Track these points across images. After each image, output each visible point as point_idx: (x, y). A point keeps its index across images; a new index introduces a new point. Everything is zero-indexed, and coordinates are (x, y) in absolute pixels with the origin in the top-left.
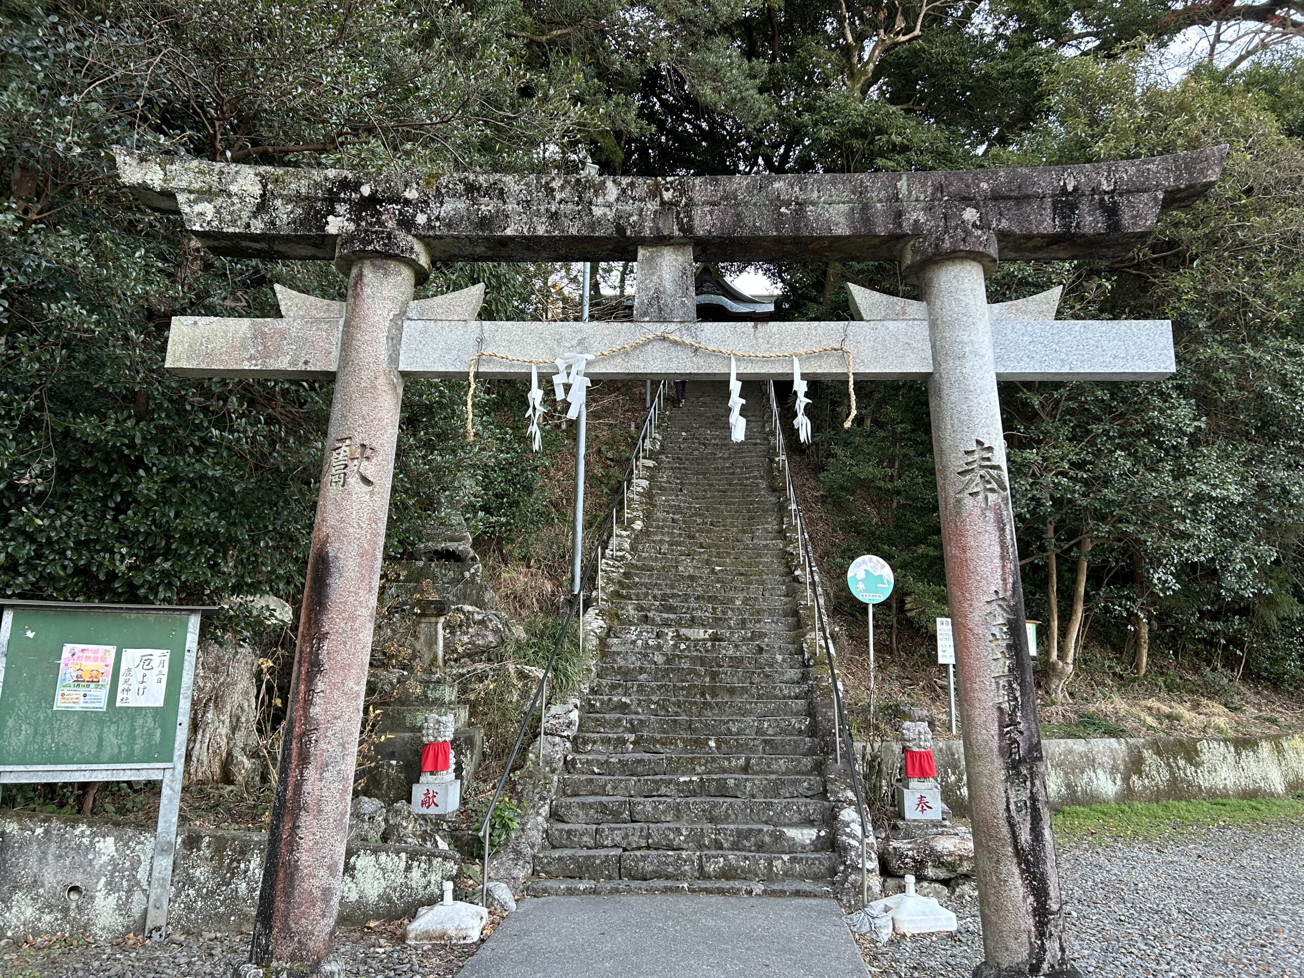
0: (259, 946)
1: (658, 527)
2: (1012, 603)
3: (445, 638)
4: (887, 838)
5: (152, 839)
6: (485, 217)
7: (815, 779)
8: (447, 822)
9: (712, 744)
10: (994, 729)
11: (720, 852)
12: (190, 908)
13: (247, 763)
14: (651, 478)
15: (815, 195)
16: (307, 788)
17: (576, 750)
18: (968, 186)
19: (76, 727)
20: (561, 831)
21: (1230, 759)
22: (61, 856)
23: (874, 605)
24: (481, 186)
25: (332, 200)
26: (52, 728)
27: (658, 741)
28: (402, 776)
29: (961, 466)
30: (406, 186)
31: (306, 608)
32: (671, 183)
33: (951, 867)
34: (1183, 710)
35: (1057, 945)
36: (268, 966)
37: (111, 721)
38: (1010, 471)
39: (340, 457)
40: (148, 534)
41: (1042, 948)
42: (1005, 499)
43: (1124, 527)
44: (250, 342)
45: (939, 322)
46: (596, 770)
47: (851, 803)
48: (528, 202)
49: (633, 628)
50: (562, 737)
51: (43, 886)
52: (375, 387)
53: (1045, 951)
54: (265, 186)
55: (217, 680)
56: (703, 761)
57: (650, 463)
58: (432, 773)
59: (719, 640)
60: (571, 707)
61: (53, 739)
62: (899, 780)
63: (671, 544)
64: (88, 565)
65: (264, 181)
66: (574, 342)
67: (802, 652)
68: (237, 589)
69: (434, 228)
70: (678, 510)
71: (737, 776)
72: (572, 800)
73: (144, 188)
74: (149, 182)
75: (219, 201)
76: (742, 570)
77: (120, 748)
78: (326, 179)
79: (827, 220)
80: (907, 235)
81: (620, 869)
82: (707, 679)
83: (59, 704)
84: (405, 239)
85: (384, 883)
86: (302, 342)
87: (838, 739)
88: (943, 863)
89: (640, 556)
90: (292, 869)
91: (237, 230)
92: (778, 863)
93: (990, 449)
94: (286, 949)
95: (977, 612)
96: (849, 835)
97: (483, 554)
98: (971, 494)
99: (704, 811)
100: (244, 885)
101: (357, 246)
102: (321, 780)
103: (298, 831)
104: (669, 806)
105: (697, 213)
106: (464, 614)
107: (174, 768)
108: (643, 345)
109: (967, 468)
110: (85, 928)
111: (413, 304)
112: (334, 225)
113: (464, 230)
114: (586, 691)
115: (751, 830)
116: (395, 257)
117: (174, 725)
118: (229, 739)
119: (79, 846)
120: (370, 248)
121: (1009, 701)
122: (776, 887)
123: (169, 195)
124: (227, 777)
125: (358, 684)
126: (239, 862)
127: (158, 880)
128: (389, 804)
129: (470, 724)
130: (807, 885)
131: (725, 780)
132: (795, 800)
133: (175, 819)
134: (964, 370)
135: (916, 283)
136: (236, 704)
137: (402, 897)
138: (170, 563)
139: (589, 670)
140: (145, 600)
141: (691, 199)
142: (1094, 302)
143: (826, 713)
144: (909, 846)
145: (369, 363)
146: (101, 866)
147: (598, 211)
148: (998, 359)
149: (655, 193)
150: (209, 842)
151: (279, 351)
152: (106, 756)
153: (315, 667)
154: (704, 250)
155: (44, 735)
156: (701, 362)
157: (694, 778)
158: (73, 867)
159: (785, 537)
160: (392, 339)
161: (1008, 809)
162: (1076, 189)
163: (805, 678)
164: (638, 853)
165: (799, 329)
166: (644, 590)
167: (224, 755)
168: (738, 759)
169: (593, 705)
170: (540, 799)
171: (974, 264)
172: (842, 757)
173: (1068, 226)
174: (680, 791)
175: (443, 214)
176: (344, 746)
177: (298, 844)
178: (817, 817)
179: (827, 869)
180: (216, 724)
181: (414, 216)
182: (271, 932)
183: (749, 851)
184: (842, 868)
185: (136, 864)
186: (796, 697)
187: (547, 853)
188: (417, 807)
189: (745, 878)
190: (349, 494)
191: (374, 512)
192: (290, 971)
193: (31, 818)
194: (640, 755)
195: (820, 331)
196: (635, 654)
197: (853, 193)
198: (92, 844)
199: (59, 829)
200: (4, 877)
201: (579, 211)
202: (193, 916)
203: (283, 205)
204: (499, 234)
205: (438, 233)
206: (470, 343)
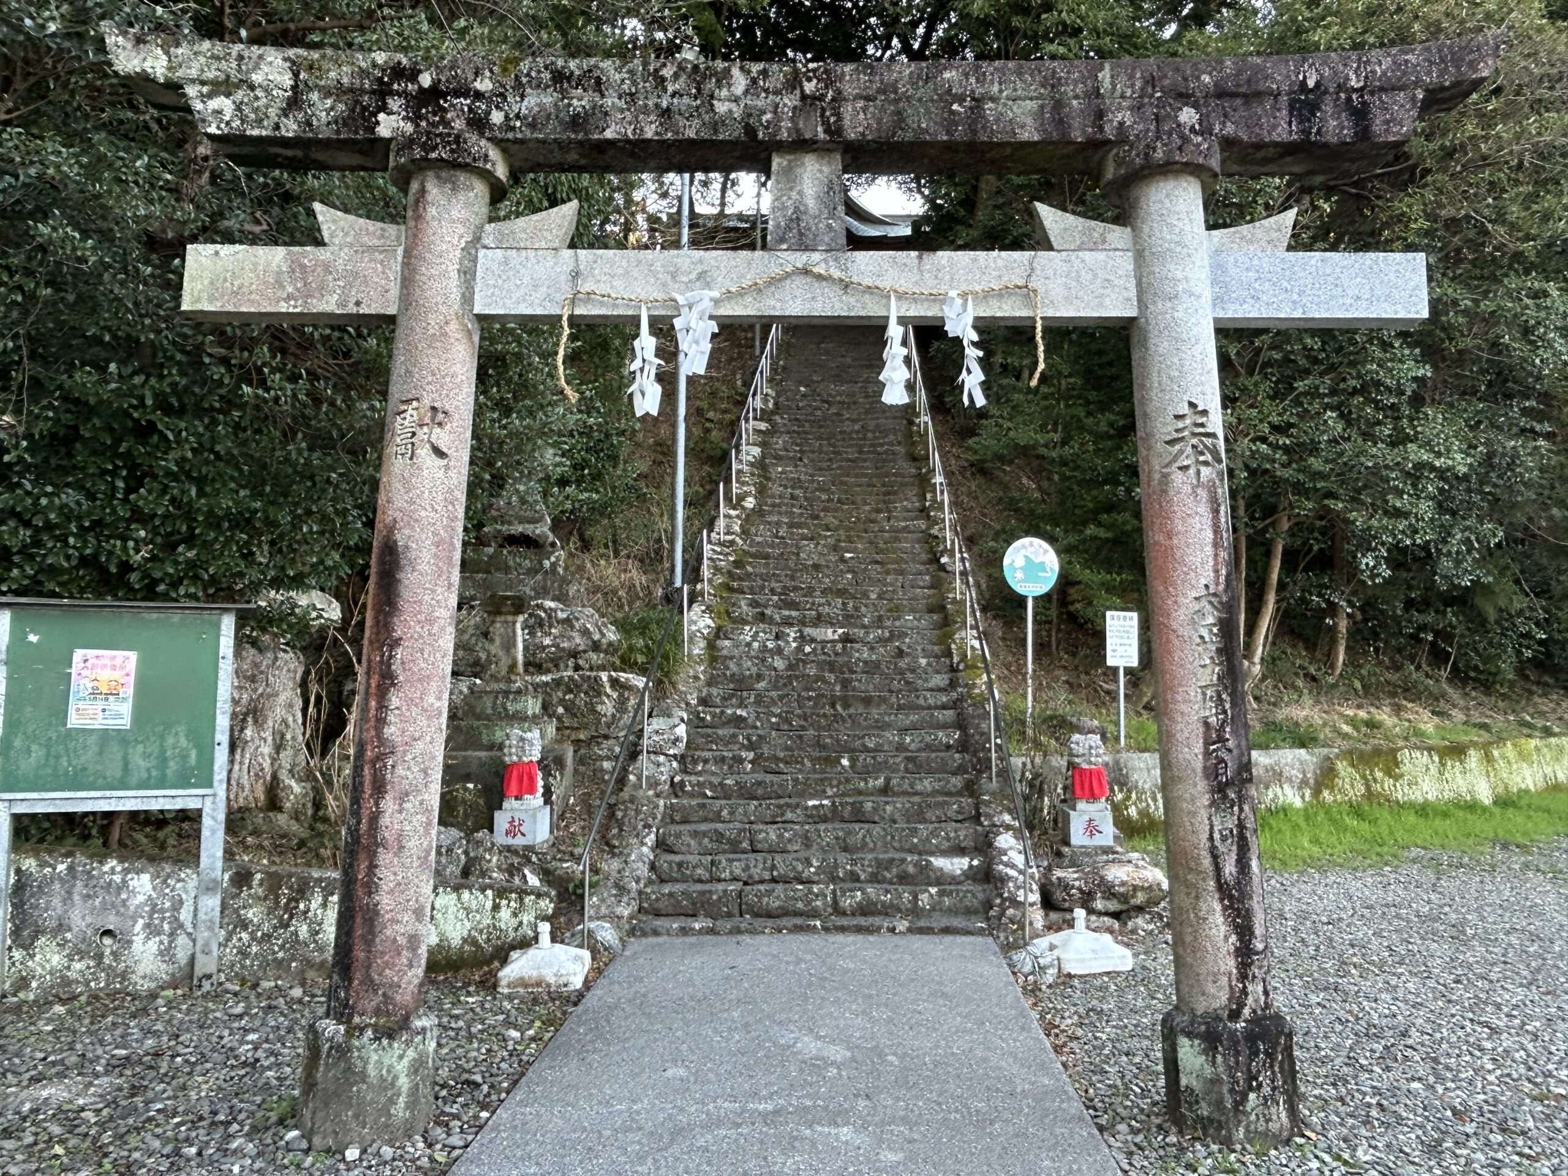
0: (337, 999)
1: (774, 505)
2: (1225, 599)
3: (525, 640)
4: (1049, 869)
5: (194, 876)
6: (579, 114)
7: (967, 801)
8: (537, 854)
9: (845, 762)
10: (1198, 747)
11: (858, 885)
12: (243, 953)
13: (297, 788)
14: (763, 445)
15: (996, 88)
16: (385, 820)
17: (685, 771)
18: (1185, 79)
19: (95, 749)
20: (670, 863)
21: (1433, 770)
22: (88, 896)
23: (1035, 598)
24: (572, 73)
25: (382, 92)
26: (67, 750)
27: (781, 760)
28: (481, 801)
29: (1169, 433)
30: (477, 74)
31: (373, 609)
32: (814, 70)
33: (1123, 898)
34: (1384, 716)
35: (1260, 989)
36: (349, 1022)
37: (136, 740)
38: (1226, 440)
39: (406, 423)
40: (166, 516)
41: (1244, 992)
42: (1220, 474)
43: (1330, 503)
44: (286, 277)
45: (1147, 253)
46: (709, 793)
47: (1008, 828)
48: (631, 95)
49: (748, 628)
50: (666, 755)
51: (69, 929)
52: (445, 334)
53: (1246, 994)
54: (296, 75)
55: (255, 690)
56: (835, 782)
57: (763, 426)
58: (517, 798)
59: (852, 641)
60: (677, 721)
61: (69, 761)
62: (1064, 801)
63: (791, 525)
64: (95, 556)
65: (295, 69)
66: (693, 276)
67: (949, 654)
68: (277, 583)
69: (513, 129)
70: (797, 483)
71: (875, 799)
72: (681, 827)
73: (145, 79)
74: (150, 70)
75: (239, 95)
76: (878, 557)
77: (148, 770)
78: (374, 65)
79: (1010, 122)
80: (1109, 141)
81: (740, 905)
82: (838, 688)
83: (74, 721)
84: (478, 145)
85: (468, 925)
86: (352, 277)
87: (994, 755)
88: (1114, 895)
89: (753, 540)
90: (372, 915)
91: (264, 133)
92: (924, 898)
93: (1205, 413)
94: (371, 1002)
95: (1182, 610)
96: (1006, 865)
97: (566, 541)
98: (1180, 468)
99: (837, 838)
100: (305, 928)
101: (418, 153)
102: (400, 811)
103: (377, 871)
104: (795, 835)
105: (847, 110)
106: (545, 611)
107: (214, 795)
108: (780, 280)
109: (1176, 435)
110: (124, 976)
111: (489, 228)
112: (388, 125)
113: (552, 131)
114: (694, 702)
115: (893, 860)
116: (465, 167)
117: (212, 745)
118: (274, 760)
119: (109, 884)
120: (434, 155)
121: (1217, 714)
122: (922, 923)
123: (174, 87)
124: (273, 803)
125: (439, 699)
126: (297, 901)
127: (204, 922)
128: (469, 834)
129: (559, 741)
130: (957, 922)
131: (861, 803)
132: (943, 825)
133: (220, 854)
134: (1176, 314)
135: (1118, 203)
136: (279, 719)
137: (489, 940)
138: (194, 552)
139: (696, 678)
140: (165, 597)
141: (840, 93)
142: (1308, 228)
143: (978, 725)
144: (1076, 876)
145: (436, 304)
146: (137, 907)
147: (721, 108)
148: (1217, 301)
149: (794, 82)
150: (262, 880)
151: (323, 289)
152: (134, 780)
153: (387, 679)
154: (855, 159)
155: (58, 757)
156: (852, 300)
157: (825, 802)
158: (104, 908)
159: (928, 517)
160: (465, 273)
161: (1211, 838)
162: (1318, 84)
163: (953, 684)
164: (762, 887)
165: (975, 260)
166: (760, 582)
167: (268, 778)
168: (876, 779)
169: (703, 719)
170: (645, 827)
171: (1191, 179)
172: (998, 776)
173: (1307, 132)
174: (809, 816)
175: (524, 111)
176: (425, 771)
177: (377, 886)
178: (969, 843)
179: (981, 903)
180: (257, 742)
181: (488, 113)
182: (350, 984)
183: (891, 883)
184: (998, 901)
185: (178, 905)
186: (944, 707)
187: (656, 888)
188: (500, 838)
189: (887, 914)
190: (419, 468)
191: (450, 491)
192: (376, 1028)
193: (50, 853)
194: (760, 776)
195: (1000, 263)
196: (751, 658)
197: (1043, 86)
198: (124, 881)
199: (85, 865)
200: (23, 921)
201: (698, 107)
202: (248, 962)
203: (320, 99)
204: (596, 137)
205: (519, 136)
206: (563, 278)
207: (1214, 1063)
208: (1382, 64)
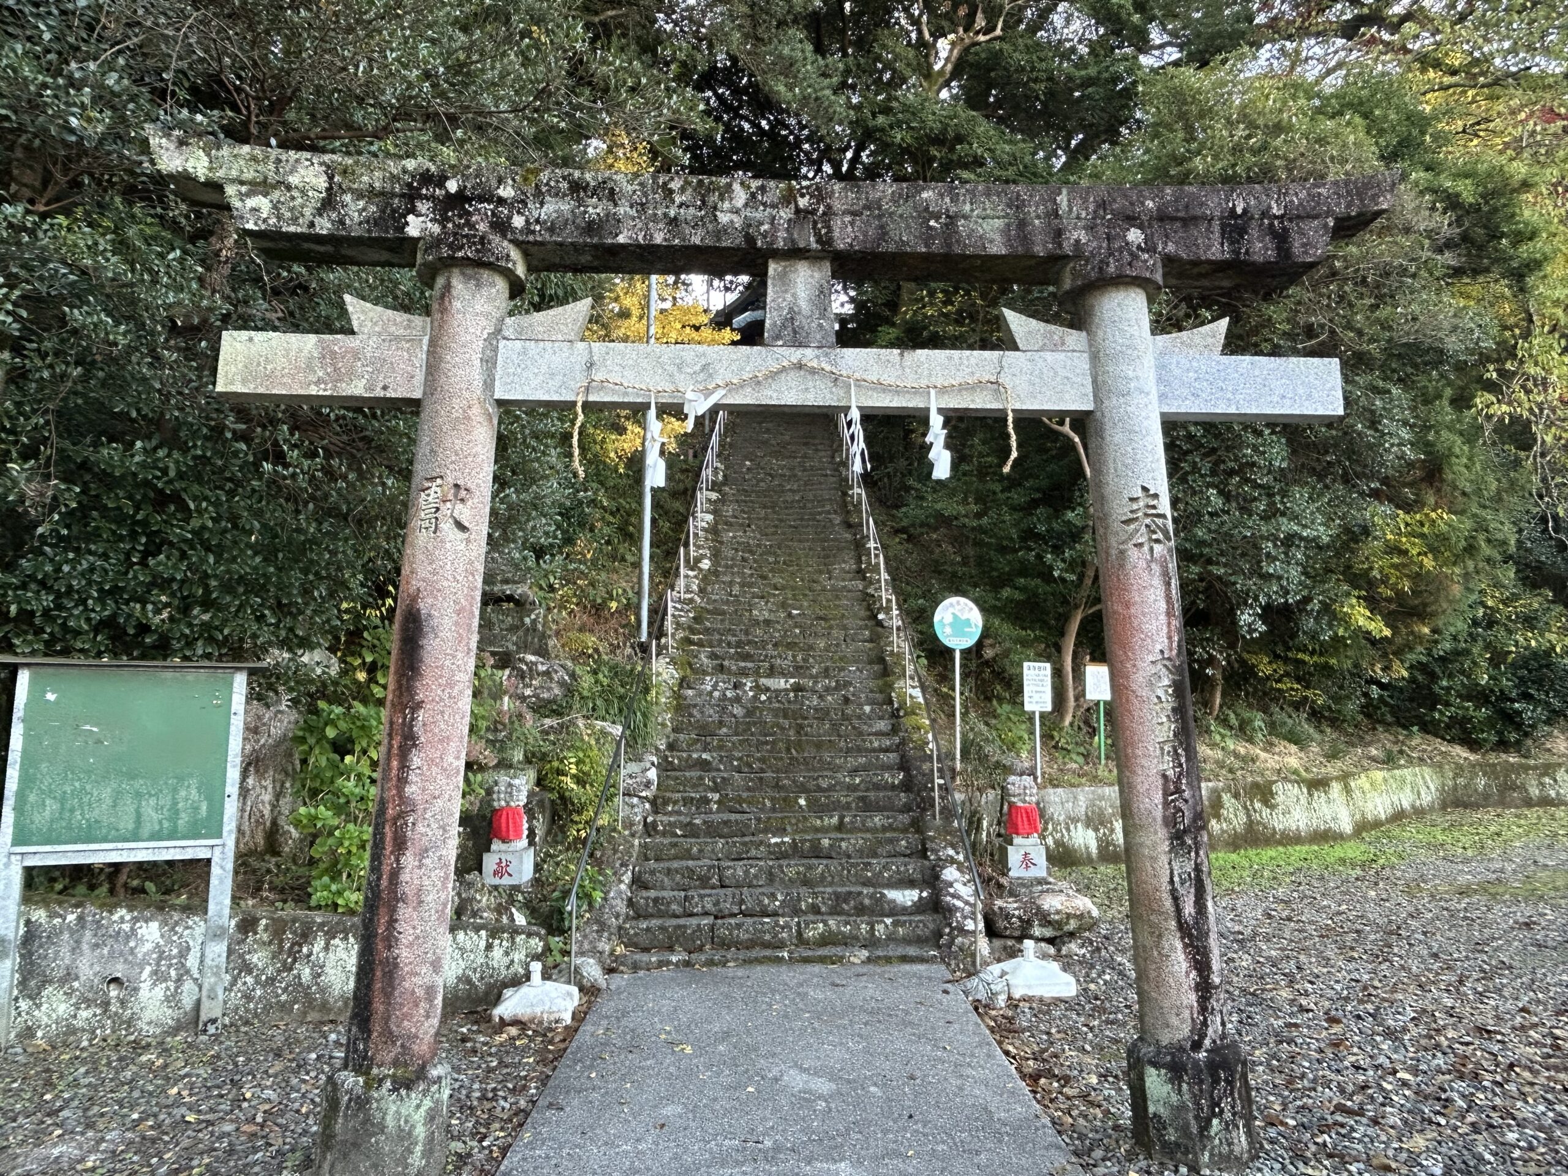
0: (356, 1051)
1: (727, 566)
2: (1177, 663)
4: (990, 899)
5: (202, 923)
6: (593, 220)
7: (914, 837)
8: (522, 893)
9: (802, 802)
10: (1158, 797)
11: (820, 917)
12: (248, 997)
13: (295, 834)
15: (967, 207)
16: (405, 877)
17: (656, 811)
18: (1132, 204)
19: (109, 802)
20: (646, 899)
21: (1303, 801)
22: (97, 945)
23: (962, 651)
24: (588, 184)
25: (411, 196)
27: (744, 801)
28: (470, 844)
29: (1125, 514)
30: (499, 183)
31: (396, 673)
32: (807, 187)
33: (1058, 925)
34: (1258, 751)
35: (1219, 1019)
36: (367, 1073)
37: (149, 793)
38: (1174, 520)
39: (430, 499)
41: (1205, 1023)
42: (1170, 550)
44: (317, 362)
45: (1101, 355)
46: (679, 832)
47: (952, 861)
48: (642, 204)
49: (708, 678)
50: (640, 797)
51: (77, 978)
52: (469, 418)
53: (1207, 1026)
54: (331, 178)
56: (794, 821)
57: (715, 496)
58: (504, 841)
59: (802, 690)
60: (648, 765)
61: (83, 815)
63: (743, 585)
64: (114, 616)
65: (330, 172)
66: (697, 368)
67: (891, 702)
68: (286, 643)
69: (533, 232)
70: (747, 547)
71: (833, 836)
72: (655, 865)
73: (185, 179)
74: (191, 170)
75: (276, 195)
76: (821, 614)
77: (160, 822)
78: (405, 171)
79: (981, 237)
80: (1067, 256)
81: (713, 938)
82: (792, 733)
84: (501, 246)
86: (380, 364)
87: (937, 794)
88: (1049, 922)
89: (709, 598)
90: (392, 968)
91: (299, 230)
92: (880, 928)
93: (1156, 496)
94: (388, 1054)
95: (1141, 673)
96: (953, 896)
98: (1135, 545)
99: (798, 873)
101: (445, 252)
102: (420, 867)
103: (397, 925)
104: (760, 870)
105: (837, 223)
106: (527, 664)
107: (224, 845)
108: (777, 373)
109: (1131, 516)
110: (129, 1023)
111: (508, 320)
112: (415, 226)
113: (569, 236)
114: (662, 747)
115: (850, 893)
116: (489, 266)
117: (223, 796)
118: (274, 807)
119: (118, 933)
120: (460, 254)
121: (1174, 768)
122: (880, 953)
123: (216, 187)
124: (272, 848)
126: (300, 945)
127: (211, 968)
129: (538, 787)
130: (912, 951)
131: (818, 839)
132: (894, 859)
133: (228, 901)
134: (1129, 409)
135: (1073, 310)
137: (482, 978)
138: (209, 615)
139: (663, 725)
141: (830, 208)
143: (920, 767)
144: (1015, 905)
145: (461, 389)
146: (145, 954)
147: (724, 218)
148: (1162, 397)
149: (789, 198)
150: (267, 925)
151: (352, 374)
152: (145, 831)
153: (409, 741)
154: (841, 266)
155: (72, 811)
156: (841, 392)
157: (786, 839)
158: (112, 956)
159: (864, 578)
160: (487, 361)
161: (1172, 882)
162: (1245, 211)
163: (895, 730)
164: (733, 921)
165: (950, 358)
166: (717, 637)
167: (268, 824)
168: (831, 817)
169: (672, 763)
170: (622, 865)
171: (1138, 290)
172: (941, 813)
173: (1237, 253)
174: (770, 853)
175: (543, 217)
176: (444, 828)
177: (397, 940)
178: (917, 876)
179: (932, 932)
180: (258, 789)
181: (510, 218)
182: (369, 1036)
183: (849, 915)
184: (947, 930)
185: (184, 952)
186: (887, 750)
187: (634, 923)
188: (490, 880)
189: (846, 944)
190: (442, 541)
191: (471, 563)
192: (394, 1079)
193: (60, 903)
194: (726, 816)
195: (973, 361)
196: (712, 706)
197: (1009, 206)
198: (132, 929)
199: (94, 915)
200: (30, 972)
201: (702, 218)
202: (252, 1006)
203: (353, 200)
204: (610, 241)
205: (539, 239)
206: (578, 367)
207: (1180, 1090)
208: (1298, 196)
